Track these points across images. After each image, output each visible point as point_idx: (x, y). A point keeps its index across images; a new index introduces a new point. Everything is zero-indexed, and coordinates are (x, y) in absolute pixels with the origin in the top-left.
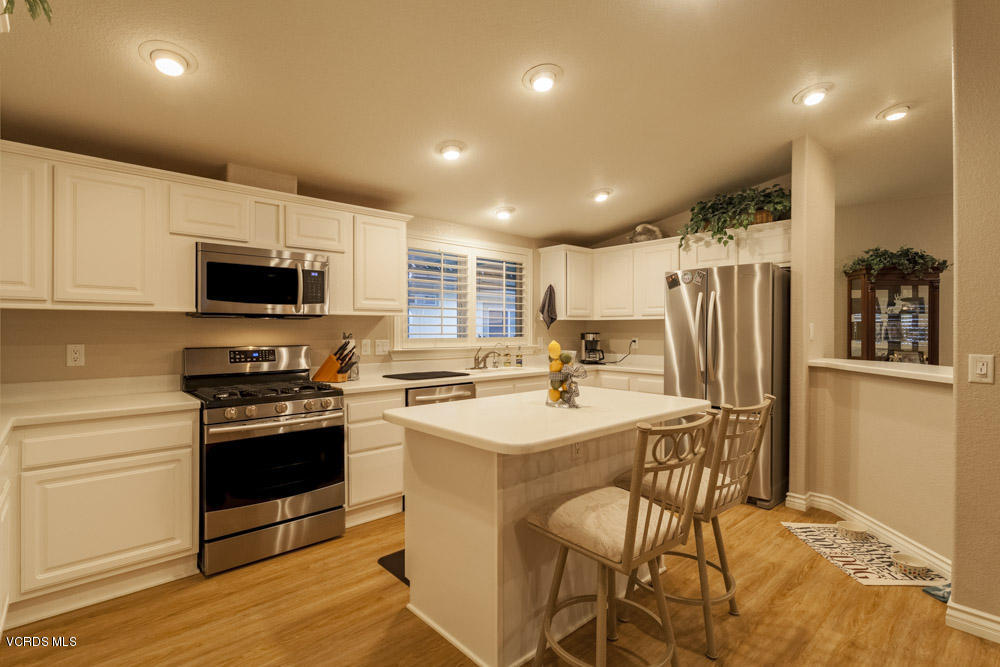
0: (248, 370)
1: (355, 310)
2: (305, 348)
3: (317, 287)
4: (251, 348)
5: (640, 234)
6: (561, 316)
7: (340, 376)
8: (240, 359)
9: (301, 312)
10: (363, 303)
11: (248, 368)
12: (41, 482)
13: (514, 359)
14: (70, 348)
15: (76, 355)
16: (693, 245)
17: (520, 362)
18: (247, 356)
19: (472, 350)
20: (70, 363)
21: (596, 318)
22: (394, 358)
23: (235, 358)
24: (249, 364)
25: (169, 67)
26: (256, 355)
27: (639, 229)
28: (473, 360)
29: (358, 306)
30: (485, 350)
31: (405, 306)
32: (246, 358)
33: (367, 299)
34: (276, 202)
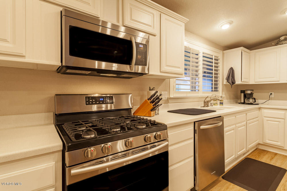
1: (160, 72)
2: (130, 95)
4: (97, 95)
6: (237, 82)
7: (152, 113)
8: (92, 102)
9: (133, 71)
10: (165, 68)
11: (95, 108)
13: (219, 102)
17: (222, 103)
21: (251, 83)
22: (170, 101)
23: (89, 102)
24: (96, 106)
26: (102, 99)
28: (203, 102)
29: (163, 70)
31: (183, 71)
32: (96, 101)
33: (167, 66)
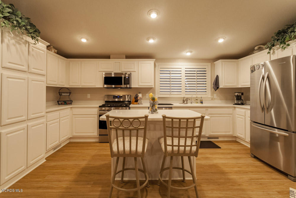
0: (122, 100)
1: (139, 86)
3: (128, 81)
4: (117, 95)
5: (256, 50)
6: (221, 86)
7: (135, 103)
9: (124, 87)
10: (141, 84)
12: (75, 117)
13: (199, 101)
14: (88, 94)
15: (89, 96)
16: (276, 51)
17: (202, 103)
18: (117, 97)
19: (182, 98)
20: (88, 97)
21: (240, 87)
23: (114, 97)
24: (117, 99)
25: (84, 40)
26: (118, 97)
27: (256, 48)
30: (186, 98)
34: (119, 62)
